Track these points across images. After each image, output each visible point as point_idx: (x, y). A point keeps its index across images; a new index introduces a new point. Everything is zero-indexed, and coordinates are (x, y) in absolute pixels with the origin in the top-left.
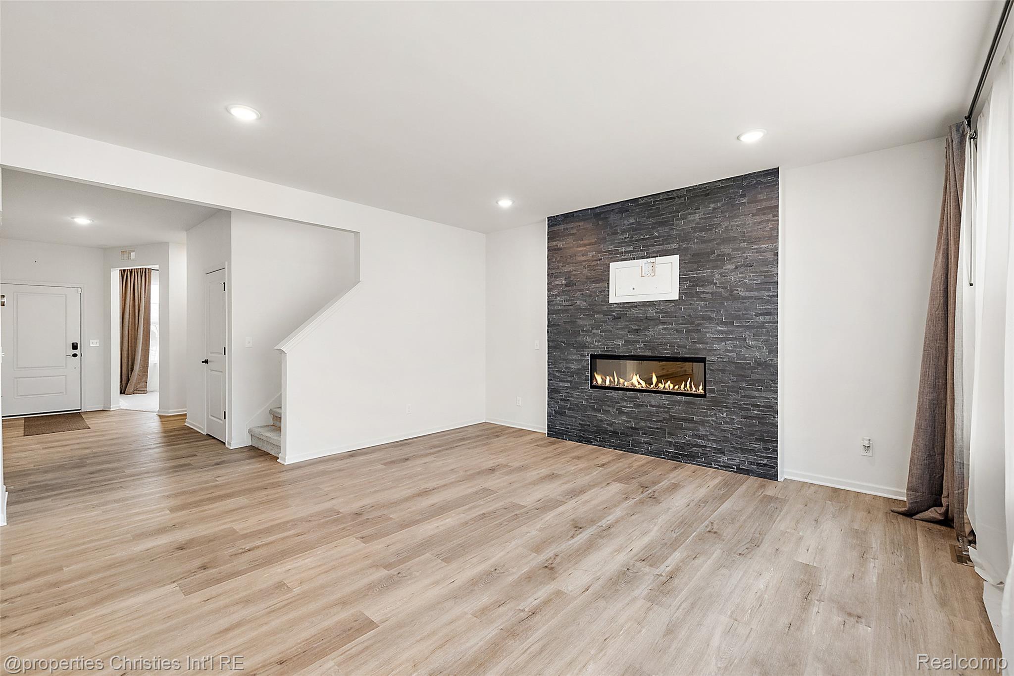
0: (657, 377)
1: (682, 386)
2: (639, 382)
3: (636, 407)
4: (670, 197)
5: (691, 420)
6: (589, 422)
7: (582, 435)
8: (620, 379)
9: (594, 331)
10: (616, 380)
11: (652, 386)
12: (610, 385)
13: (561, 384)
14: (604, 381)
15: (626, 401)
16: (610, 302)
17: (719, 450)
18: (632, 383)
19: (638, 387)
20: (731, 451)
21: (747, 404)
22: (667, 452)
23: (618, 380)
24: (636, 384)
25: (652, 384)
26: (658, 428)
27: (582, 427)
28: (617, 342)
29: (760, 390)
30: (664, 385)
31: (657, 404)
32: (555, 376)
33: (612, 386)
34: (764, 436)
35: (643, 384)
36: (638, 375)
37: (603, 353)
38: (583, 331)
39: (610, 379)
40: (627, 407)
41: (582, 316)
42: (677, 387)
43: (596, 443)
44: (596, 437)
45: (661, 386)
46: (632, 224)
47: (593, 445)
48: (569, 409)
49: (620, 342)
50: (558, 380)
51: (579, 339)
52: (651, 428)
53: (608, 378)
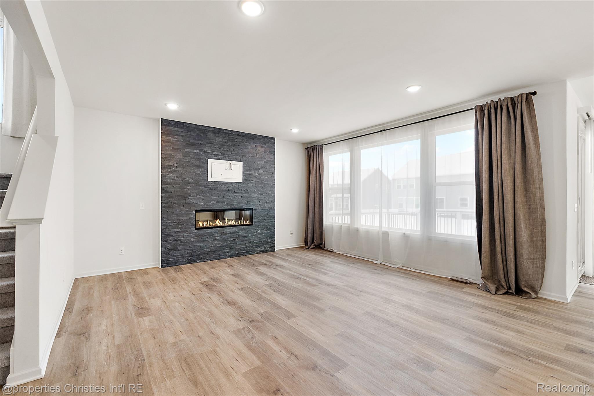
0: (228, 219)
1: (239, 222)
2: (219, 223)
3: (223, 235)
4: (239, 134)
5: (248, 236)
6: (194, 250)
7: (190, 259)
8: (211, 223)
9: (198, 196)
10: (209, 223)
11: (225, 224)
12: (206, 226)
13: (173, 230)
14: (203, 225)
15: (217, 233)
16: (208, 180)
17: (257, 246)
18: (216, 224)
19: (219, 225)
20: (262, 245)
21: (267, 225)
22: (237, 253)
23: (210, 223)
24: (218, 224)
25: (225, 223)
26: (233, 243)
27: (190, 254)
28: (213, 202)
29: (270, 219)
30: (231, 223)
31: (233, 232)
32: (168, 226)
33: (207, 227)
34: (271, 236)
35: (221, 223)
36: (219, 220)
37: (203, 209)
38: (190, 196)
39: (206, 224)
40: (218, 236)
41: (189, 187)
42: (237, 223)
43: (199, 261)
44: (199, 257)
45: (230, 223)
46: (221, 141)
47: (198, 262)
48: (180, 245)
49: (214, 202)
50: (171, 228)
51: (188, 201)
52: (231, 244)
53: (205, 223)
